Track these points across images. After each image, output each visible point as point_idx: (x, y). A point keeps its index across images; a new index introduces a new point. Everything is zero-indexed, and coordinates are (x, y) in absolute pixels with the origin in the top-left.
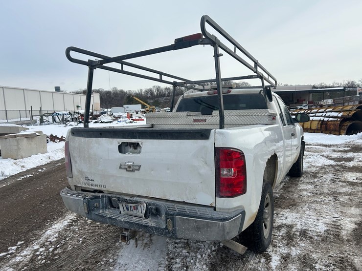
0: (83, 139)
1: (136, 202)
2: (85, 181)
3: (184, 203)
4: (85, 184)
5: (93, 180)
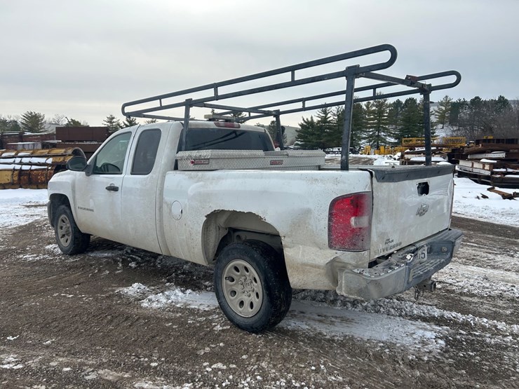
1: (420, 248)
2: (384, 246)
3: (439, 232)
4: (384, 251)
5: (393, 241)
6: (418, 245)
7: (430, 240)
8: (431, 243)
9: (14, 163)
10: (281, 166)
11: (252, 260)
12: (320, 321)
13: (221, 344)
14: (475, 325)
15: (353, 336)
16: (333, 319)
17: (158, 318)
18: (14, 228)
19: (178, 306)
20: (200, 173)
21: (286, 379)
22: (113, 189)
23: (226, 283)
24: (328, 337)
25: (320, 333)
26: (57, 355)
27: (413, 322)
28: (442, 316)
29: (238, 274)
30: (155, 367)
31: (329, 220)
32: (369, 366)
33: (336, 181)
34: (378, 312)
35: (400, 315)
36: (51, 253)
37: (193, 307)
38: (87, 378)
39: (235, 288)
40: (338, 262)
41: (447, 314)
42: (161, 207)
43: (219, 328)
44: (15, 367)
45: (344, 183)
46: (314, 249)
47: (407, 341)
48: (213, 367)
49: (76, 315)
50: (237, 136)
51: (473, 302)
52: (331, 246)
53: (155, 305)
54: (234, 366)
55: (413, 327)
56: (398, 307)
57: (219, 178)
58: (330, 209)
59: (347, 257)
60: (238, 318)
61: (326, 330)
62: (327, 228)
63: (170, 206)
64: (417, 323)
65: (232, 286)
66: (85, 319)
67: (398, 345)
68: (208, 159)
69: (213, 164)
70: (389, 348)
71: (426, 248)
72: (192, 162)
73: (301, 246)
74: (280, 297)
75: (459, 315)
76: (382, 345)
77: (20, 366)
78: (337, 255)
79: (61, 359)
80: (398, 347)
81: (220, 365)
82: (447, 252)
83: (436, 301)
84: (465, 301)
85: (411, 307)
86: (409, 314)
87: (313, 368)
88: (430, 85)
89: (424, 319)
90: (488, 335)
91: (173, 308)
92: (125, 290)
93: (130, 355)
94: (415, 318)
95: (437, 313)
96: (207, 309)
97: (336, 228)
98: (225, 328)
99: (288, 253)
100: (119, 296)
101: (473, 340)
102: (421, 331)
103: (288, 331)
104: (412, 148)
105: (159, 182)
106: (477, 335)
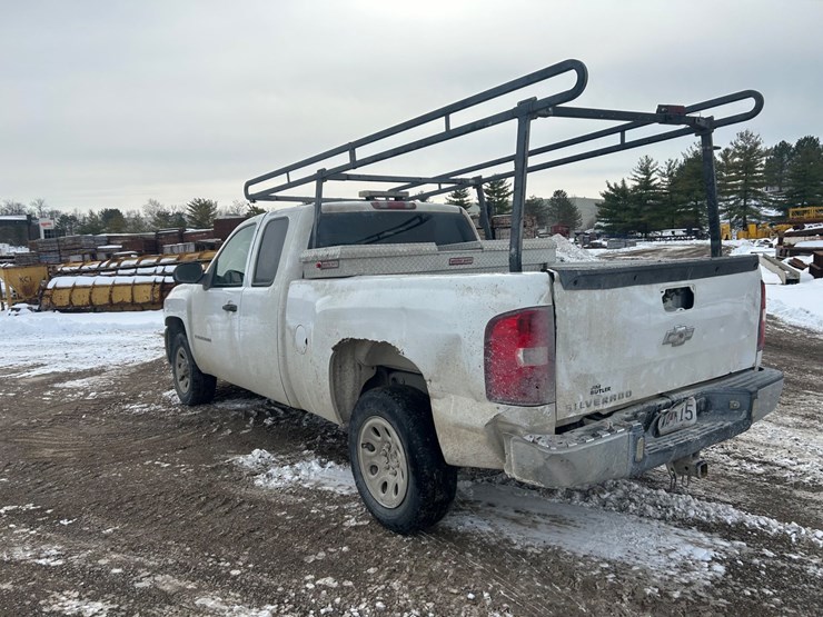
0: (597, 294)
1: (679, 402)
2: (589, 398)
3: (731, 375)
4: (588, 406)
5: (609, 389)
6: (675, 397)
7: (706, 388)
8: (707, 393)
9: (155, 273)
10: (470, 266)
11: (392, 417)
12: (515, 521)
13: (345, 549)
14: (798, 540)
15: (560, 548)
16: (539, 519)
17: (269, 503)
18: (136, 367)
19: (306, 486)
20: (328, 282)
21: (421, 610)
22: (231, 308)
23: (363, 453)
24: (518, 547)
25: (507, 541)
26: (112, 549)
27: (681, 531)
28: (742, 523)
29: (379, 438)
30: (236, 577)
31: (486, 354)
32: (568, 599)
33: (496, 289)
34: (623, 510)
35: (663, 518)
36: (167, 403)
37: (326, 488)
38: (137, 585)
39: (376, 461)
40: (502, 422)
41: (752, 520)
42: (283, 335)
43: (352, 522)
44: (53, 564)
45: (506, 292)
46: (469, 401)
47: (655, 563)
48: (318, 582)
49: (161, 494)
50: (422, 222)
51: (813, 502)
52: (490, 397)
53: (273, 483)
54: (350, 583)
55: (678, 540)
56: (665, 504)
57: (350, 289)
58: (486, 337)
59: (515, 414)
60: (380, 509)
61: (517, 536)
62: (483, 367)
63: (294, 332)
64: (689, 532)
65: (371, 457)
66: (171, 500)
67: (635, 568)
68: (338, 260)
69: (345, 268)
70: (615, 572)
71: (694, 402)
72: (319, 266)
73: (453, 397)
74: (432, 478)
75: (774, 522)
76: (607, 565)
77: (60, 562)
78: (500, 411)
79: (114, 556)
80: (634, 572)
81: (330, 581)
82: (740, 409)
83: (741, 497)
84: (800, 499)
85: (688, 504)
86: (679, 516)
87: (471, 596)
88: (712, 118)
89: (704, 527)
90: (814, 561)
91: (297, 490)
92: (241, 459)
93: (209, 556)
94: (686, 523)
95: (732, 516)
96: (345, 493)
97: (496, 368)
98: (361, 523)
99: (437, 406)
100: (230, 467)
101: (783, 568)
102: (689, 547)
103: (457, 533)
104: (798, 225)
105: (281, 297)
106: (794, 561)
